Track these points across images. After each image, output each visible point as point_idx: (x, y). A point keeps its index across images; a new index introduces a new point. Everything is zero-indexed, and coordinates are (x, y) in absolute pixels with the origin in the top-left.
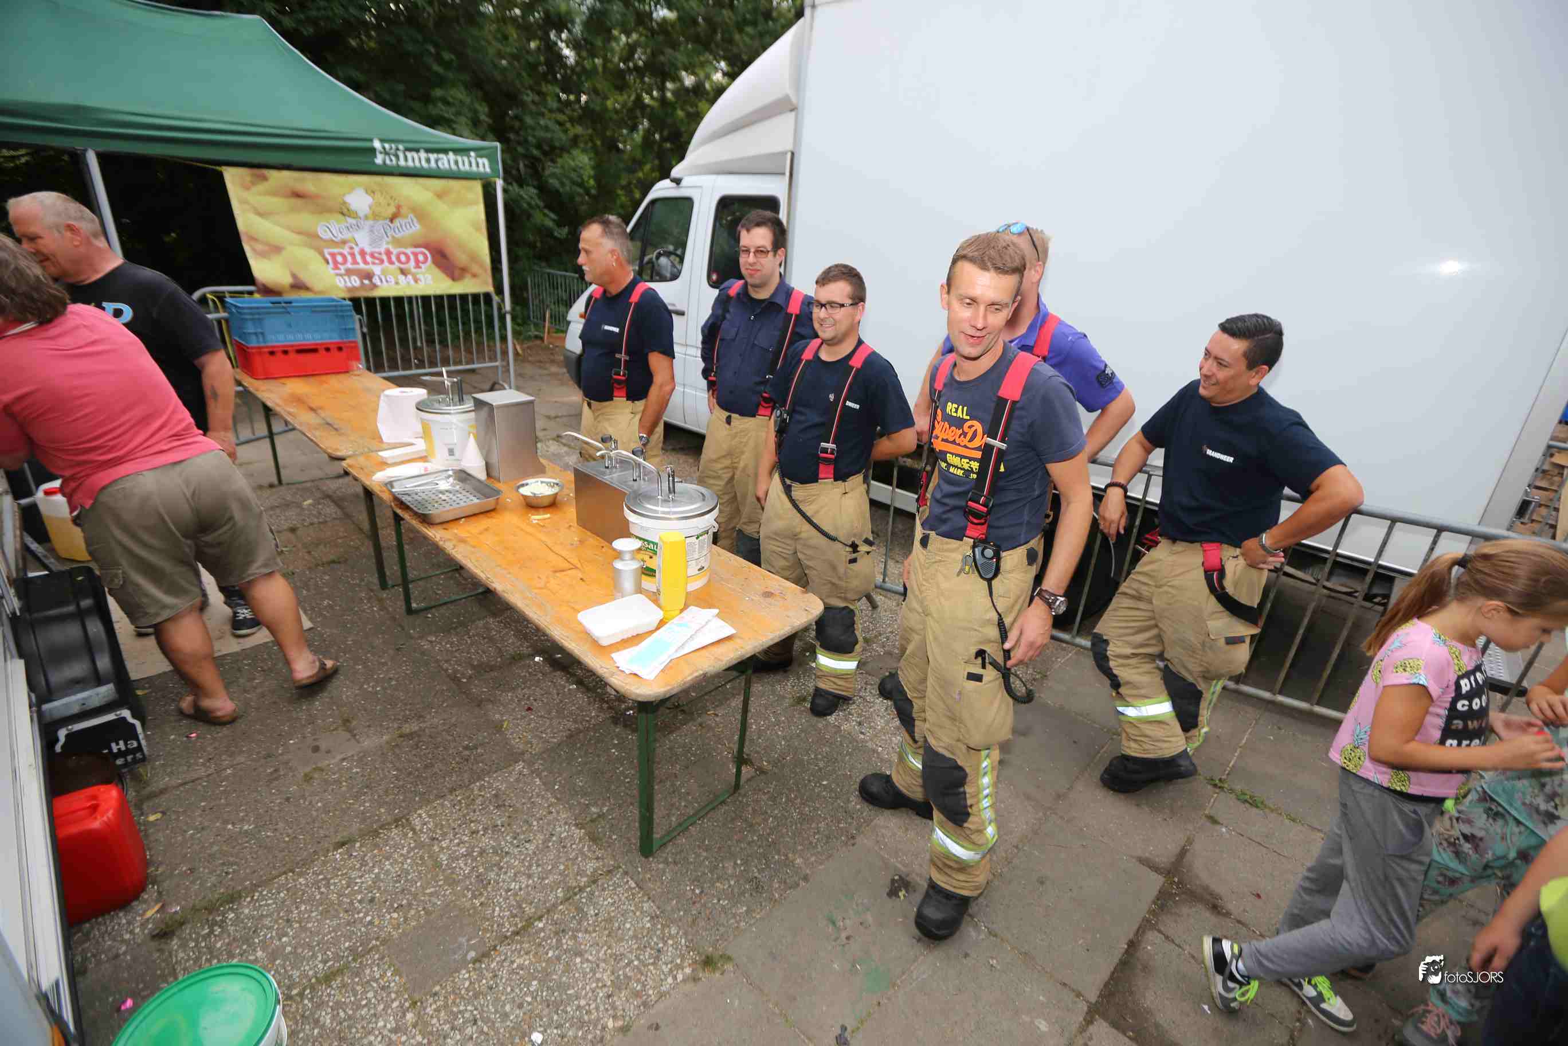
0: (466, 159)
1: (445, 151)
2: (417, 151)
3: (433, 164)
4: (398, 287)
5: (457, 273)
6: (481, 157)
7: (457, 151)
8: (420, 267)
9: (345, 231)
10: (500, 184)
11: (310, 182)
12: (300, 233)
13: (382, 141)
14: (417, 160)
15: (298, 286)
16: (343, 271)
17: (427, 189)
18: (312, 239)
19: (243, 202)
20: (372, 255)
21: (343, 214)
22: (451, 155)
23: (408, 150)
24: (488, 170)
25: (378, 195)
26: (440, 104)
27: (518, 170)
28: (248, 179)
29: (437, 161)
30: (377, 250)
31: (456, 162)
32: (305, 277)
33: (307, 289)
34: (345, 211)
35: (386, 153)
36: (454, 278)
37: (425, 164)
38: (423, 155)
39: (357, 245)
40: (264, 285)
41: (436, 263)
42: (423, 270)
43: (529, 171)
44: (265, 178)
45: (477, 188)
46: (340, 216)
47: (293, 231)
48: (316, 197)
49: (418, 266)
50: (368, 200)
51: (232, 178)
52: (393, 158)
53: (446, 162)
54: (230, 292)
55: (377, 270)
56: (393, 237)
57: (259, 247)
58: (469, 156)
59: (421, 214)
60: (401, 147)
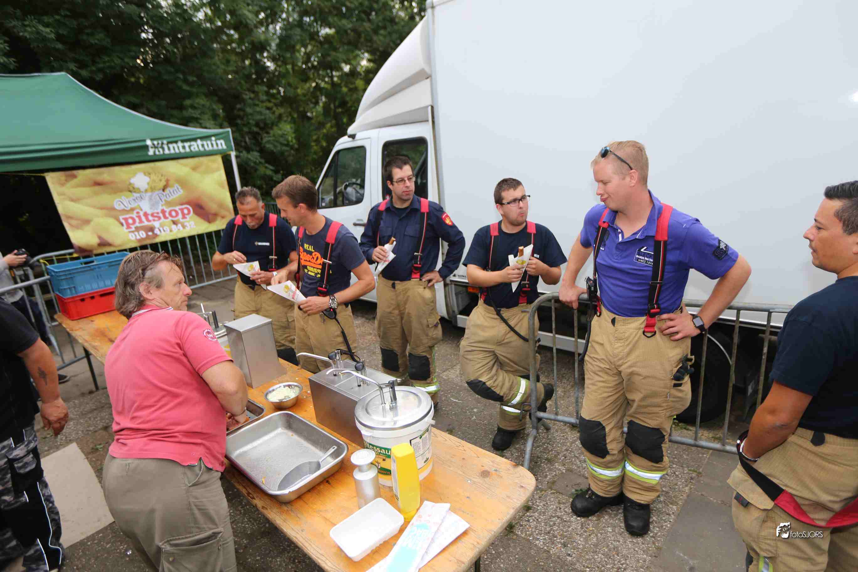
0: (209, 143)
1: (195, 140)
2: (176, 142)
3: (188, 150)
4: (172, 233)
5: (210, 217)
6: (219, 139)
7: (202, 138)
8: (186, 218)
9: (132, 202)
10: (233, 154)
11: (105, 174)
12: (102, 208)
13: (152, 140)
14: (177, 148)
15: (103, 243)
16: (133, 229)
17: (185, 165)
18: (111, 211)
19: (60, 194)
20: (152, 215)
21: (130, 191)
22: (199, 142)
23: (169, 143)
24: (225, 147)
25: (153, 176)
26: (190, 110)
27: (245, 142)
28: (63, 178)
29: (190, 147)
30: (156, 211)
31: (203, 145)
32: (108, 238)
33: (110, 245)
34: (131, 189)
35: (155, 147)
36: (209, 221)
37: (182, 151)
38: (180, 144)
39: (142, 210)
40: (80, 248)
41: (196, 213)
42: (188, 219)
43: (253, 141)
44: (75, 177)
45: (219, 160)
46: (129, 193)
47: (98, 208)
48: (112, 182)
49: (184, 217)
50: (147, 179)
51: (52, 179)
52: (161, 150)
53: (196, 146)
54: (56, 256)
55: (156, 224)
56: (165, 201)
57: (74, 222)
58: (211, 140)
59: (183, 183)
60: (165, 142)
